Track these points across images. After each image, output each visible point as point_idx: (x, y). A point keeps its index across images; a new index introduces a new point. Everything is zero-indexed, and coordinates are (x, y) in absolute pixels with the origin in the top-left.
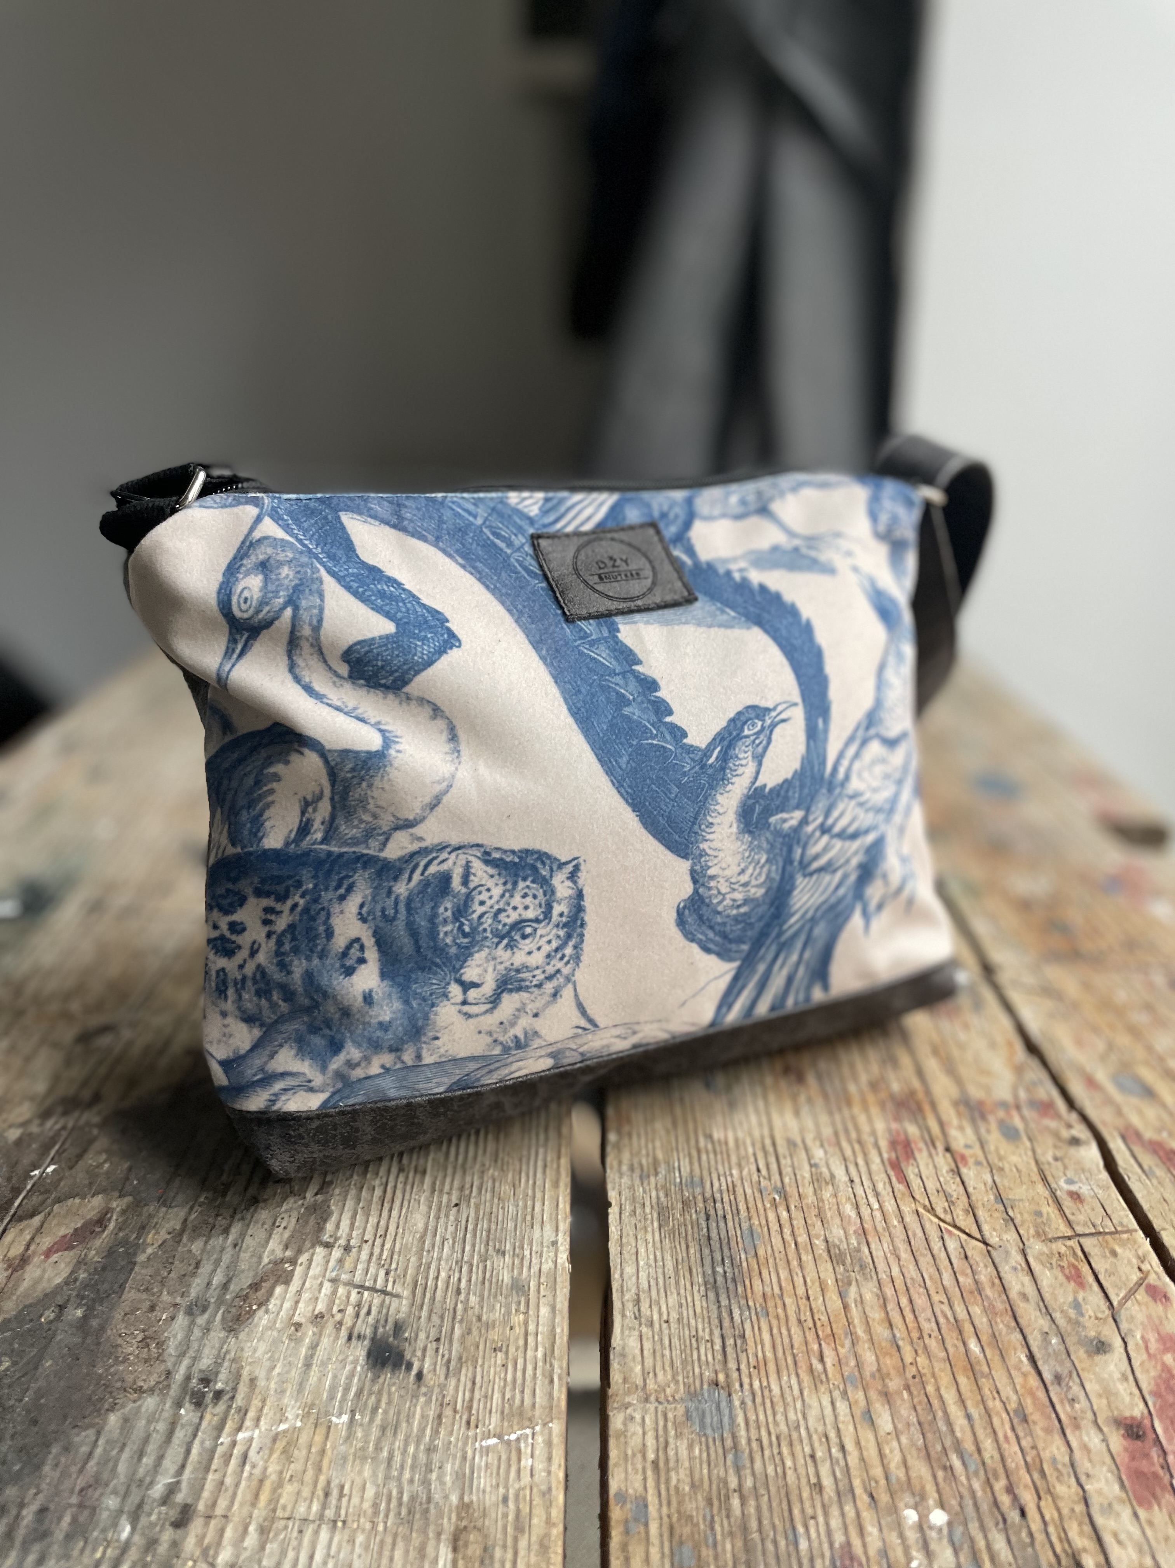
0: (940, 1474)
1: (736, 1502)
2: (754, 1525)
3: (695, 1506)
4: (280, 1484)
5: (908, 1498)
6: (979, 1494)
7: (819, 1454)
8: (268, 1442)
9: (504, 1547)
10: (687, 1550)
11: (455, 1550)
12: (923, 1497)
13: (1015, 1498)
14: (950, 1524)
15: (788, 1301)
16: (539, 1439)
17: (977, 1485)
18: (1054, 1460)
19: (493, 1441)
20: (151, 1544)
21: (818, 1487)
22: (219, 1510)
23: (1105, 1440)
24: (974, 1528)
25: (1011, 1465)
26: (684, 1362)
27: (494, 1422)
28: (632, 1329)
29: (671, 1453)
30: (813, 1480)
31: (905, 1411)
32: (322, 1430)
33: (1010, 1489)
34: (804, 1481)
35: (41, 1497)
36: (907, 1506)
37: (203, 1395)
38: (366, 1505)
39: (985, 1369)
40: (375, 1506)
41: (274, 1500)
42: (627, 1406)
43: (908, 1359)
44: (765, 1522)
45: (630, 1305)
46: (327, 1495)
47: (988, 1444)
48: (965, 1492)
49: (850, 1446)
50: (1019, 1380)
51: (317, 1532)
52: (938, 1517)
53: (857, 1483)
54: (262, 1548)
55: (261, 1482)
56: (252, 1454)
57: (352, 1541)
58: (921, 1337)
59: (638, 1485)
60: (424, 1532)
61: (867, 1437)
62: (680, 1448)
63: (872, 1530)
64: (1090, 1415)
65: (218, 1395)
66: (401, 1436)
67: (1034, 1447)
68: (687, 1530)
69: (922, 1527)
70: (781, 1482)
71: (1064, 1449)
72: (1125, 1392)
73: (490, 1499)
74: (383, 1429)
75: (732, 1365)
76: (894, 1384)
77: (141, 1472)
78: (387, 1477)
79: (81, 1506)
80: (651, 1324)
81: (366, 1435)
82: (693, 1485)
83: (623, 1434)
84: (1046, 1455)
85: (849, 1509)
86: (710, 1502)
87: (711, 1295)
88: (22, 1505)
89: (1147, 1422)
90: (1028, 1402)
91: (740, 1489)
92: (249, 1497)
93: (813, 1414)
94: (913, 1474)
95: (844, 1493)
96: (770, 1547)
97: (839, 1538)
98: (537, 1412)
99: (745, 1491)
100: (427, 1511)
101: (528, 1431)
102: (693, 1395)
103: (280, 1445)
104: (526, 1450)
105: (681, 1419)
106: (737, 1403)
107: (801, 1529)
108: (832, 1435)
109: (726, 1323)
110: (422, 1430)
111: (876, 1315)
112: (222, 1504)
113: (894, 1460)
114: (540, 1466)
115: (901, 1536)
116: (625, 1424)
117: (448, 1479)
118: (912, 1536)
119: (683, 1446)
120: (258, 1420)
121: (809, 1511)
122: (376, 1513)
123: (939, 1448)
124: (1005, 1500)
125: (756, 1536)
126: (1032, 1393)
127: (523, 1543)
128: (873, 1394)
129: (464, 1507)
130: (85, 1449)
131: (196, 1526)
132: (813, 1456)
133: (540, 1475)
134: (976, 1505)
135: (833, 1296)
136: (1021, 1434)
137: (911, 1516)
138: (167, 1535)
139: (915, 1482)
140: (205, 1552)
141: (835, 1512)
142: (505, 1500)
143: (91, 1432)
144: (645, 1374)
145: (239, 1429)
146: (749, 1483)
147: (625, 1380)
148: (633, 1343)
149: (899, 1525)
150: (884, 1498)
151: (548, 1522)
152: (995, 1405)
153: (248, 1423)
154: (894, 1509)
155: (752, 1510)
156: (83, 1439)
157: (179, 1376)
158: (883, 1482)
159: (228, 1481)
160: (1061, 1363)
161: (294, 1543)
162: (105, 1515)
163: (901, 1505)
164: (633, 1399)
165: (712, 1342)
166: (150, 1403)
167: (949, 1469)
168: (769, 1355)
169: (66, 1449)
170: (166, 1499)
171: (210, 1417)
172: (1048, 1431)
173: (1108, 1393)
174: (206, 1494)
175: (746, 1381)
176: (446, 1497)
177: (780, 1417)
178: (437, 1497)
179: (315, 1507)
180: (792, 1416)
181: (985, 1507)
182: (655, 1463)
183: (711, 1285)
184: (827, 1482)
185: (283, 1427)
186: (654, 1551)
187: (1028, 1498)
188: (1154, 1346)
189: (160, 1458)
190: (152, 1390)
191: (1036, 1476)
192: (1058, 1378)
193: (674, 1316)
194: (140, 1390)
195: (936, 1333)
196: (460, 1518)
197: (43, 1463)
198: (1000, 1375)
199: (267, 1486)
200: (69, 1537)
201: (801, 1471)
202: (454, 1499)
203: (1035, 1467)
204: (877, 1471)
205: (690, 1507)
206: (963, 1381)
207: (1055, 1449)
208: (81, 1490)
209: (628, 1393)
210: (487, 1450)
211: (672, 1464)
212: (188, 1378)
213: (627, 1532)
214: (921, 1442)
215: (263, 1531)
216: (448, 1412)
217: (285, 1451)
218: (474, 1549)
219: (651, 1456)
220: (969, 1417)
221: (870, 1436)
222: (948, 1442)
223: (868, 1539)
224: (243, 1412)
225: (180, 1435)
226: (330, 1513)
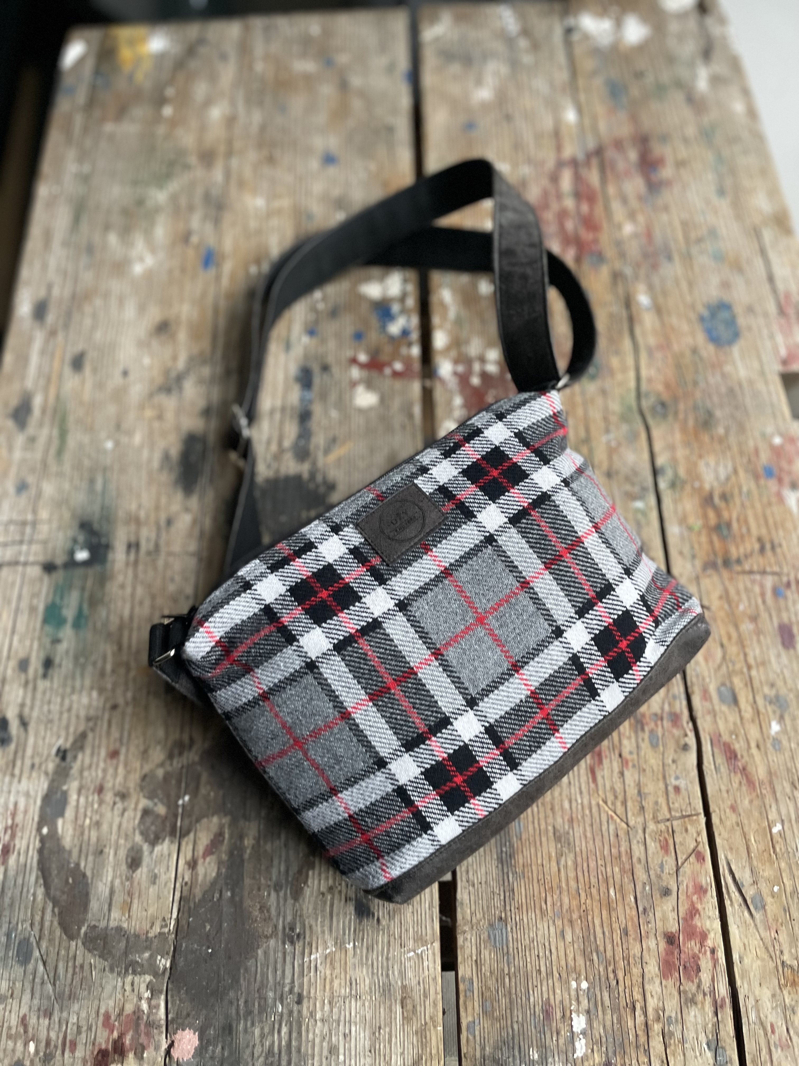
0: (588, 963)
1: (507, 980)
2: (514, 991)
3: (491, 983)
4: (332, 981)
5: (574, 976)
6: (602, 973)
7: (541, 954)
8: (324, 958)
9: (421, 1005)
10: (488, 1004)
11: (402, 1008)
12: (580, 975)
13: (615, 976)
14: (588, 988)
15: (534, 868)
16: (430, 952)
17: (601, 969)
18: (634, 955)
19: (412, 954)
20: (291, 1013)
21: (539, 971)
22: (312, 995)
23: (657, 944)
24: (597, 989)
25: (617, 958)
26: (488, 907)
27: (411, 944)
28: (465, 888)
29: (482, 956)
30: (538, 968)
31: (578, 930)
32: (343, 952)
33: (614, 971)
34: (534, 968)
35: (244, 995)
36: (573, 980)
37: (293, 937)
38: (367, 988)
39: (615, 905)
40: (370, 988)
41: (332, 988)
42: (464, 932)
43: (583, 901)
44: (518, 989)
45: (464, 874)
46: (351, 984)
47: (609, 947)
48: (596, 972)
49: (554, 950)
50: (628, 911)
51: (350, 1002)
52: (584, 985)
53: (554, 969)
54: (332, 1011)
55: (325, 979)
56: (318, 965)
57: (364, 1005)
58: (590, 888)
59: (470, 973)
60: (390, 1000)
61: (561, 945)
62: (486, 954)
63: (558, 991)
64: (654, 931)
65: (299, 936)
66: (375, 953)
67: (628, 949)
68: (488, 994)
69: (578, 989)
70: (525, 969)
71: (640, 950)
72: (672, 916)
73: (414, 982)
74: (368, 949)
75: (508, 908)
76: (575, 916)
77: (278, 979)
78: (373, 973)
79: (260, 998)
80: (473, 885)
81: (361, 952)
82: (491, 972)
83: (463, 947)
84: (632, 953)
85: (550, 982)
86: (497, 981)
87: (500, 866)
88: (238, 1000)
89: (677, 935)
90: (630, 924)
91: (509, 974)
92: (322, 988)
93: (540, 933)
94: (577, 964)
95: (550, 974)
96: (519, 1001)
97: (545, 996)
98: (428, 937)
99: (511, 975)
100: (390, 990)
101: (425, 948)
102: (491, 925)
103: (328, 961)
104: (425, 958)
105: (486, 938)
106: (509, 929)
107: (531, 992)
108: (547, 944)
109: (506, 884)
110: (383, 949)
111: (572, 875)
112: (312, 991)
113: (571, 956)
114: (431, 966)
115: (569, 995)
116: (464, 942)
117: (396, 973)
118: (573, 993)
119: (487, 953)
120: (317, 948)
121: (535, 983)
122: (371, 992)
123: (589, 950)
124: (611, 976)
125: (514, 996)
126: (632, 919)
127: (427, 1003)
128: (566, 922)
129: (404, 987)
130: (253, 969)
131: (305, 1002)
132: (538, 956)
133: (431, 970)
134: (600, 979)
135: (554, 864)
136: (624, 942)
137: (574, 984)
138: (295, 1008)
139: (578, 969)
140: (311, 1014)
141: (545, 983)
142: (419, 983)
143: (253, 960)
144: (471, 914)
145: (311, 954)
146: (513, 970)
147: (463, 918)
148: (466, 897)
149: (569, 989)
150: (564, 975)
151: (436, 993)
152: (615, 926)
153: (314, 950)
154: (568, 982)
155: (513, 984)
156: (251, 963)
157: (280, 927)
158: (565, 968)
159: (312, 980)
160: (648, 901)
161: (343, 1007)
162: (270, 1001)
163: (570, 979)
164: (467, 928)
165: (499, 895)
166: (272, 942)
167: (592, 961)
168: (524, 901)
169: (246, 970)
170: (291, 991)
171: (299, 946)
172: (635, 940)
173: (664, 919)
174: (305, 987)
175: (513, 916)
176: (397, 982)
177: (526, 936)
178: (393, 982)
179: (348, 990)
180: (531, 935)
181: (603, 979)
182: (476, 961)
183: (500, 860)
184: (543, 969)
185: (328, 951)
186: (476, 1004)
187: (620, 975)
188: (691, 889)
189: (284, 972)
190: (271, 936)
191: (626, 962)
192: (645, 910)
193: (484, 880)
194: (267, 937)
195: (596, 885)
196: (402, 993)
197: (239, 978)
198: (620, 909)
199: (328, 981)
200: (260, 1013)
201: (533, 964)
202: (399, 983)
203: (626, 959)
204: (563, 963)
205: (489, 983)
206: (604, 913)
207: (636, 950)
208: (258, 991)
209: (465, 925)
210: (410, 959)
211: (483, 962)
212: (284, 928)
213: (466, 996)
214: (582, 947)
215: (330, 1003)
216: (392, 939)
217: (331, 964)
218: (410, 1007)
219: (474, 958)
220: (604, 933)
221: (563, 945)
222: (593, 947)
223: (556, 996)
224: (310, 945)
225: (288, 959)
226: (353, 992)
